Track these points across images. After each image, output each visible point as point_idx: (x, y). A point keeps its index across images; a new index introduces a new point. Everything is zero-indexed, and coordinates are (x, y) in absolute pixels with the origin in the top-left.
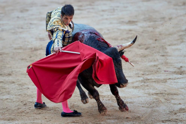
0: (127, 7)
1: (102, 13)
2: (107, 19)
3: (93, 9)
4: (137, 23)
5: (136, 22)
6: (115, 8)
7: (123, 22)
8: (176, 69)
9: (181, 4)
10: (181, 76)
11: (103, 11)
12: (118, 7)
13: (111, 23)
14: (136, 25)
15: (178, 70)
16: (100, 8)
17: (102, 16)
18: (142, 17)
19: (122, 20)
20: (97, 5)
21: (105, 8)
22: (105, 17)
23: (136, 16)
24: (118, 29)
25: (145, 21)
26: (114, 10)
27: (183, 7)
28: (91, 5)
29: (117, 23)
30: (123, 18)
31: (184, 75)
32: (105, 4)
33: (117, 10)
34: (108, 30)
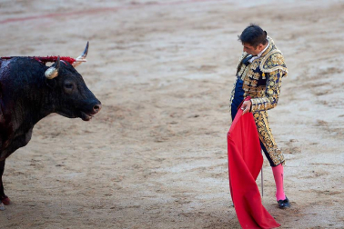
0: (198, 43)
1: (157, 53)
2: (165, 63)
3: (142, 46)
4: (216, 70)
5: (215, 67)
6: (179, 45)
7: (192, 67)
8: (282, 144)
9: (288, 38)
10: (292, 156)
11: (159, 49)
12: (184, 43)
13: (172, 70)
14: (215, 72)
15: (286, 146)
16: (154, 45)
17: (158, 57)
18: (224, 59)
19: (191, 64)
20: (149, 40)
21: (161, 44)
22: (163, 59)
23: (214, 58)
24: (184, 79)
25: (229, 65)
26: (176, 47)
27: (291, 42)
28: (138, 40)
29: (183, 70)
30: (193, 62)
31: (297, 155)
32: (161, 39)
33: (182, 47)
34: (169, 81)
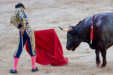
0: (51, 13)
1: (36, 17)
2: (39, 21)
3: (30, 15)
5: (58, 22)
6: (44, 14)
7: (49, 22)
8: (84, 50)
9: (85, 10)
10: (88, 54)
11: (37, 16)
12: (46, 13)
13: (42, 23)
14: (58, 24)
15: (86, 51)
16: (35, 14)
17: (36, 19)
18: (62, 19)
19: (49, 21)
20: (33, 13)
21: (37, 14)
22: (38, 19)
23: (58, 18)
24: (46, 27)
25: (64, 21)
26: (43, 14)
27: (87, 11)
28: (29, 13)
29: (46, 23)
30: (50, 20)
31: (90, 54)
32: (37, 12)
33: (45, 15)
34: (41, 28)
